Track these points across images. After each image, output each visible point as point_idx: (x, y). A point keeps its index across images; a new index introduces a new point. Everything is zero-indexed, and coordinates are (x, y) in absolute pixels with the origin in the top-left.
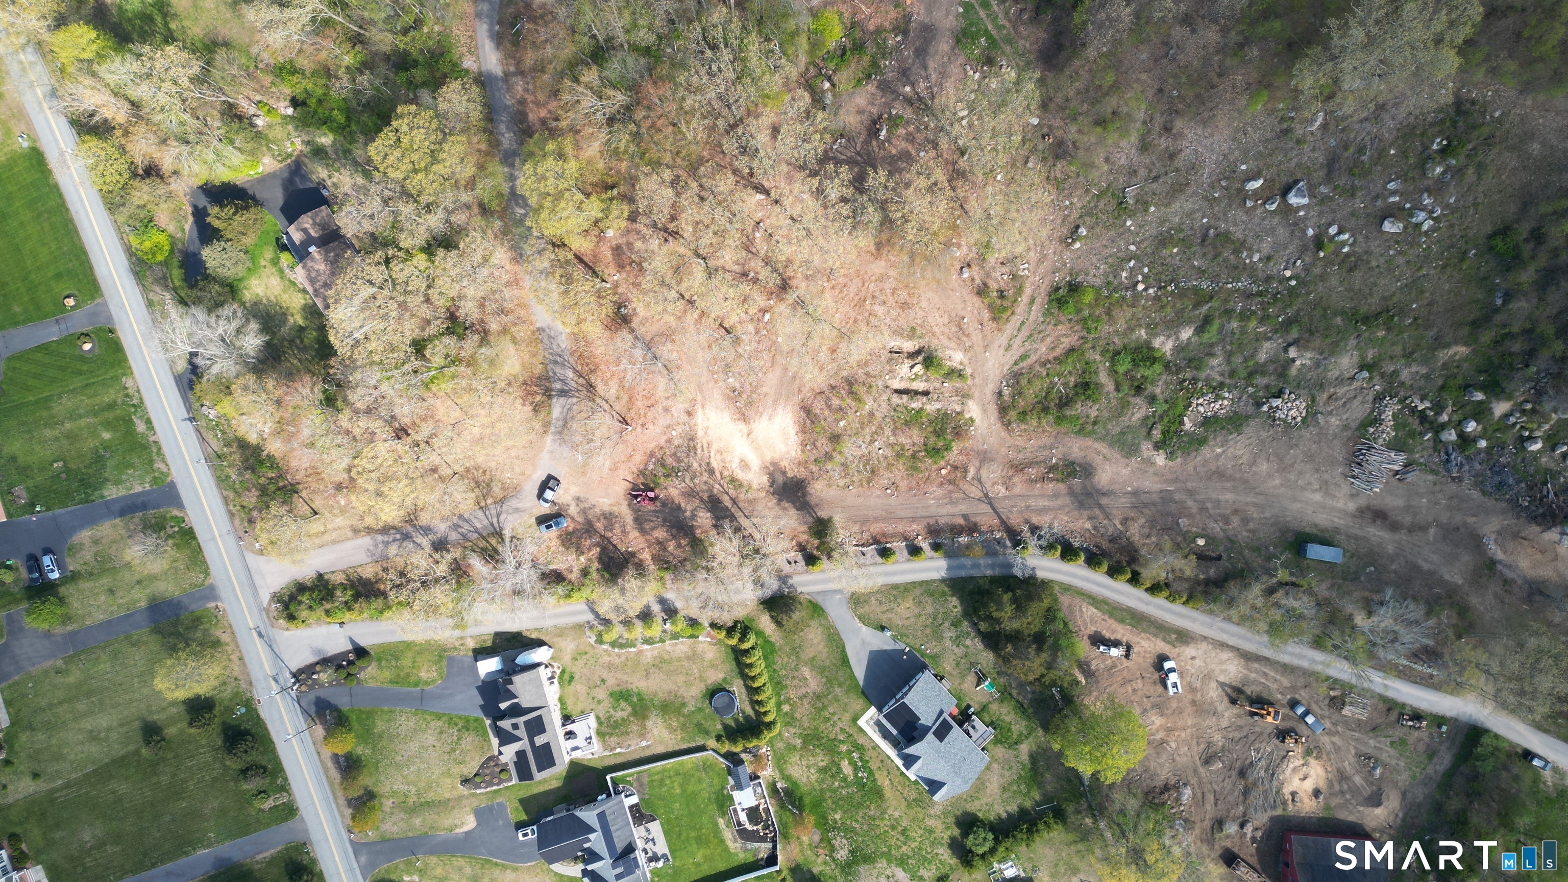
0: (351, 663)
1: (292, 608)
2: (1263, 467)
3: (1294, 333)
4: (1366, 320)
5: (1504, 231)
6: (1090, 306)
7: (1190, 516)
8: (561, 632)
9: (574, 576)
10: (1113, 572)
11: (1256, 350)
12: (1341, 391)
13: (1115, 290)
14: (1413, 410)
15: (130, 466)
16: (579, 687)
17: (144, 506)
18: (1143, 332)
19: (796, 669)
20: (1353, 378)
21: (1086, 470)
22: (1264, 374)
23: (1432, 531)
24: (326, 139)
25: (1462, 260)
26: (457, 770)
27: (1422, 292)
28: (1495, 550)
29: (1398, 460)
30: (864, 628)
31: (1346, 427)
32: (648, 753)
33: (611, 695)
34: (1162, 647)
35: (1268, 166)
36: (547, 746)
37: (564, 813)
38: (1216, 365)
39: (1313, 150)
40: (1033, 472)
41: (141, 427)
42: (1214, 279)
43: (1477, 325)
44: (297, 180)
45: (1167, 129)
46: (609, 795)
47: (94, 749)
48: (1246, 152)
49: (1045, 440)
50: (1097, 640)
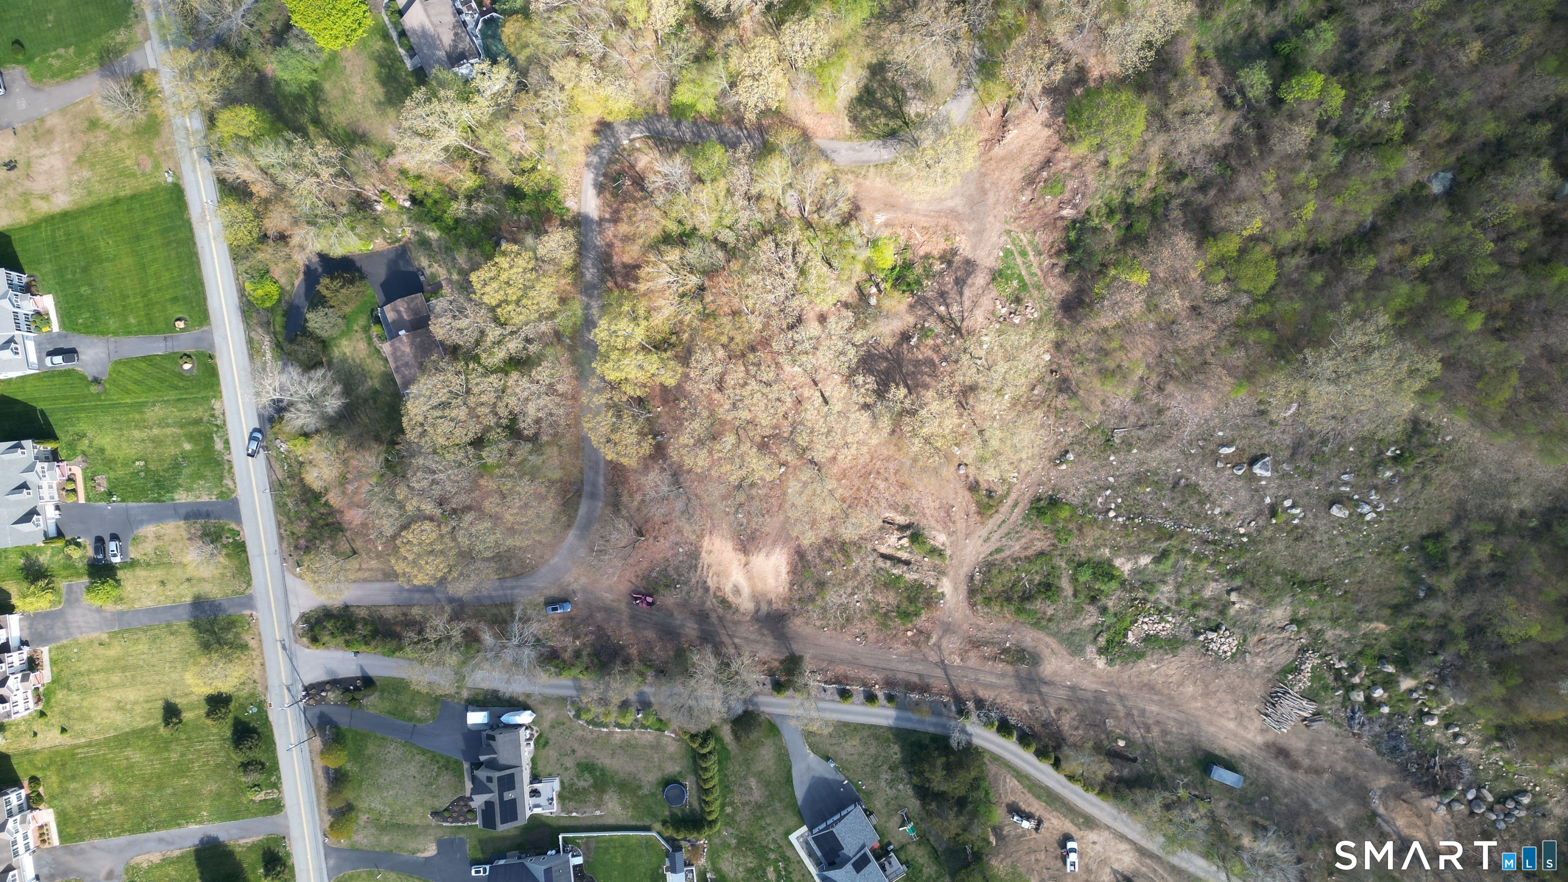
0: (357, 689)
1: (316, 630)
2: (1190, 689)
3: (1238, 582)
4: (1303, 584)
5: (1436, 536)
6: (1065, 520)
7: (1117, 718)
8: (546, 700)
9: (567, 656)
10: (1041, 754)
11: (1203, 587)
12: (1270, 637)
13: (1089, 511)
14: (1330, 667)
15: (202, 477)
16: (552, 753)
17: (208, 515)
18: (1107, 551)
19: (745, 778)
20: (1283, 629)
21: (1035, 659)
22: (1206, 608)
23: (1326, 776)
24: (433, 234)
25: (1396, 552)
26: (429, 802)
27: (1356, 571)
28: (1377, 804)
29: (1309, 708)
30: (812, 755)
31: (1268, 669)
32: (600, 822)
33: (578, 765)
34: (1068, 827)
35: (1243, 437)
36: (513, 802)
37: (515, 861)
38: (1165, 593)
39: (1283, 432)
40: (987, 650)
41: (219, 445)
42: (1177, 522)
43: (1397, 610)
44: (401, 263)
45: (1160, 388)
46: (558, 852)
47: (119, 719)
48: (1225, 421)
49: (1003, 625)
50: (1014, 810)
